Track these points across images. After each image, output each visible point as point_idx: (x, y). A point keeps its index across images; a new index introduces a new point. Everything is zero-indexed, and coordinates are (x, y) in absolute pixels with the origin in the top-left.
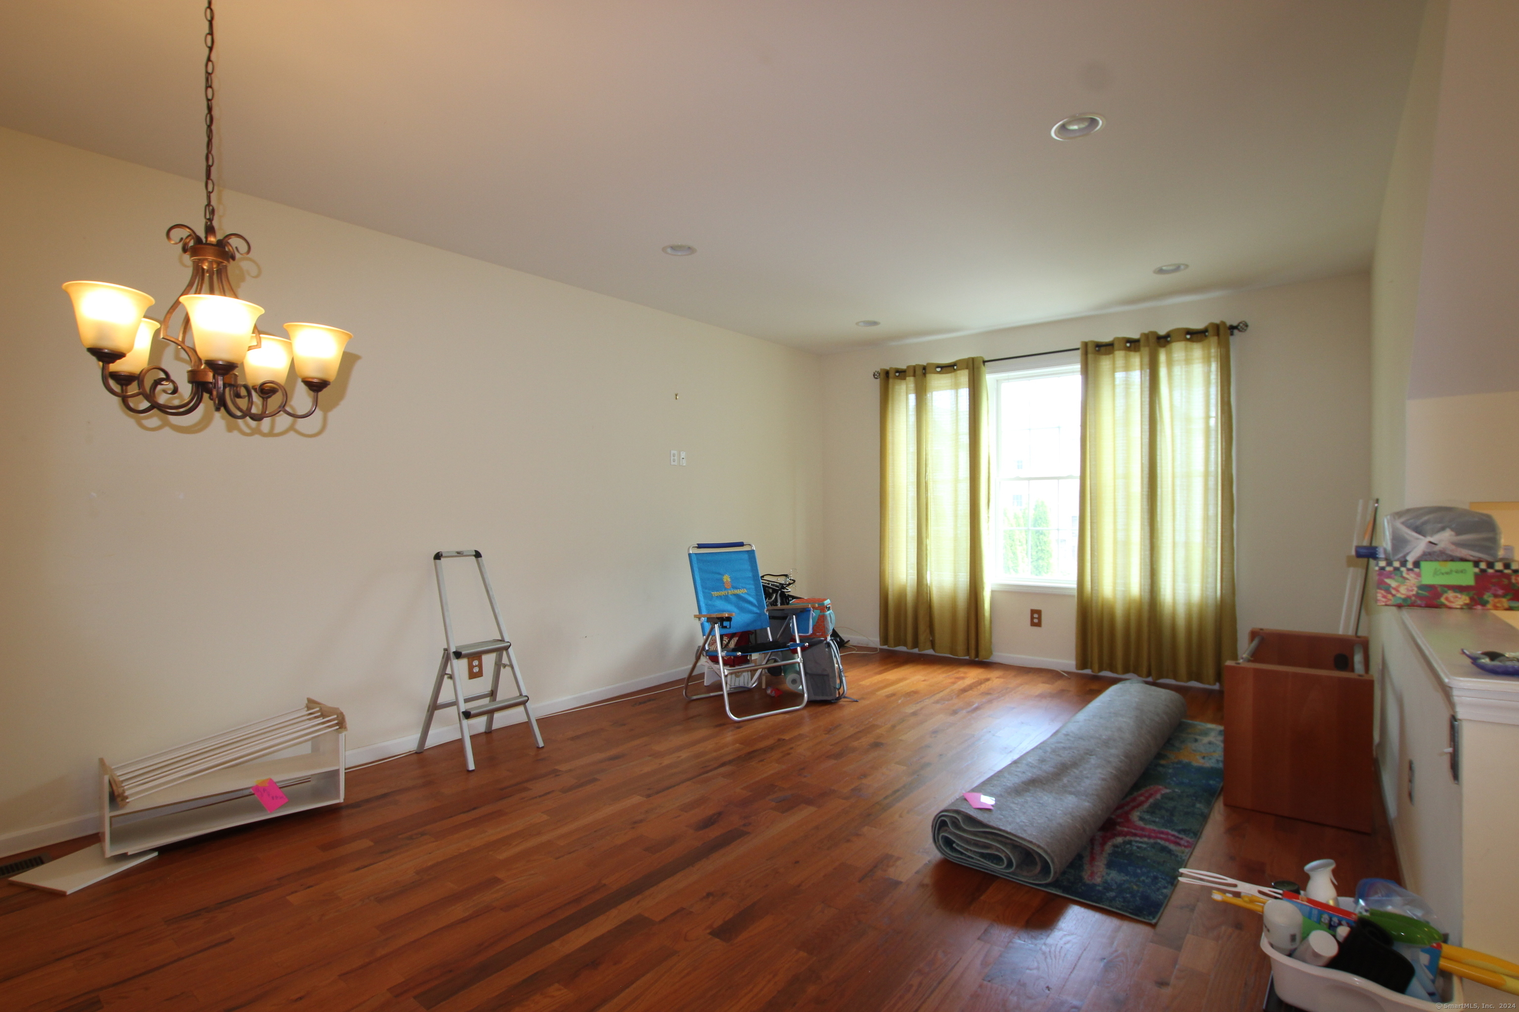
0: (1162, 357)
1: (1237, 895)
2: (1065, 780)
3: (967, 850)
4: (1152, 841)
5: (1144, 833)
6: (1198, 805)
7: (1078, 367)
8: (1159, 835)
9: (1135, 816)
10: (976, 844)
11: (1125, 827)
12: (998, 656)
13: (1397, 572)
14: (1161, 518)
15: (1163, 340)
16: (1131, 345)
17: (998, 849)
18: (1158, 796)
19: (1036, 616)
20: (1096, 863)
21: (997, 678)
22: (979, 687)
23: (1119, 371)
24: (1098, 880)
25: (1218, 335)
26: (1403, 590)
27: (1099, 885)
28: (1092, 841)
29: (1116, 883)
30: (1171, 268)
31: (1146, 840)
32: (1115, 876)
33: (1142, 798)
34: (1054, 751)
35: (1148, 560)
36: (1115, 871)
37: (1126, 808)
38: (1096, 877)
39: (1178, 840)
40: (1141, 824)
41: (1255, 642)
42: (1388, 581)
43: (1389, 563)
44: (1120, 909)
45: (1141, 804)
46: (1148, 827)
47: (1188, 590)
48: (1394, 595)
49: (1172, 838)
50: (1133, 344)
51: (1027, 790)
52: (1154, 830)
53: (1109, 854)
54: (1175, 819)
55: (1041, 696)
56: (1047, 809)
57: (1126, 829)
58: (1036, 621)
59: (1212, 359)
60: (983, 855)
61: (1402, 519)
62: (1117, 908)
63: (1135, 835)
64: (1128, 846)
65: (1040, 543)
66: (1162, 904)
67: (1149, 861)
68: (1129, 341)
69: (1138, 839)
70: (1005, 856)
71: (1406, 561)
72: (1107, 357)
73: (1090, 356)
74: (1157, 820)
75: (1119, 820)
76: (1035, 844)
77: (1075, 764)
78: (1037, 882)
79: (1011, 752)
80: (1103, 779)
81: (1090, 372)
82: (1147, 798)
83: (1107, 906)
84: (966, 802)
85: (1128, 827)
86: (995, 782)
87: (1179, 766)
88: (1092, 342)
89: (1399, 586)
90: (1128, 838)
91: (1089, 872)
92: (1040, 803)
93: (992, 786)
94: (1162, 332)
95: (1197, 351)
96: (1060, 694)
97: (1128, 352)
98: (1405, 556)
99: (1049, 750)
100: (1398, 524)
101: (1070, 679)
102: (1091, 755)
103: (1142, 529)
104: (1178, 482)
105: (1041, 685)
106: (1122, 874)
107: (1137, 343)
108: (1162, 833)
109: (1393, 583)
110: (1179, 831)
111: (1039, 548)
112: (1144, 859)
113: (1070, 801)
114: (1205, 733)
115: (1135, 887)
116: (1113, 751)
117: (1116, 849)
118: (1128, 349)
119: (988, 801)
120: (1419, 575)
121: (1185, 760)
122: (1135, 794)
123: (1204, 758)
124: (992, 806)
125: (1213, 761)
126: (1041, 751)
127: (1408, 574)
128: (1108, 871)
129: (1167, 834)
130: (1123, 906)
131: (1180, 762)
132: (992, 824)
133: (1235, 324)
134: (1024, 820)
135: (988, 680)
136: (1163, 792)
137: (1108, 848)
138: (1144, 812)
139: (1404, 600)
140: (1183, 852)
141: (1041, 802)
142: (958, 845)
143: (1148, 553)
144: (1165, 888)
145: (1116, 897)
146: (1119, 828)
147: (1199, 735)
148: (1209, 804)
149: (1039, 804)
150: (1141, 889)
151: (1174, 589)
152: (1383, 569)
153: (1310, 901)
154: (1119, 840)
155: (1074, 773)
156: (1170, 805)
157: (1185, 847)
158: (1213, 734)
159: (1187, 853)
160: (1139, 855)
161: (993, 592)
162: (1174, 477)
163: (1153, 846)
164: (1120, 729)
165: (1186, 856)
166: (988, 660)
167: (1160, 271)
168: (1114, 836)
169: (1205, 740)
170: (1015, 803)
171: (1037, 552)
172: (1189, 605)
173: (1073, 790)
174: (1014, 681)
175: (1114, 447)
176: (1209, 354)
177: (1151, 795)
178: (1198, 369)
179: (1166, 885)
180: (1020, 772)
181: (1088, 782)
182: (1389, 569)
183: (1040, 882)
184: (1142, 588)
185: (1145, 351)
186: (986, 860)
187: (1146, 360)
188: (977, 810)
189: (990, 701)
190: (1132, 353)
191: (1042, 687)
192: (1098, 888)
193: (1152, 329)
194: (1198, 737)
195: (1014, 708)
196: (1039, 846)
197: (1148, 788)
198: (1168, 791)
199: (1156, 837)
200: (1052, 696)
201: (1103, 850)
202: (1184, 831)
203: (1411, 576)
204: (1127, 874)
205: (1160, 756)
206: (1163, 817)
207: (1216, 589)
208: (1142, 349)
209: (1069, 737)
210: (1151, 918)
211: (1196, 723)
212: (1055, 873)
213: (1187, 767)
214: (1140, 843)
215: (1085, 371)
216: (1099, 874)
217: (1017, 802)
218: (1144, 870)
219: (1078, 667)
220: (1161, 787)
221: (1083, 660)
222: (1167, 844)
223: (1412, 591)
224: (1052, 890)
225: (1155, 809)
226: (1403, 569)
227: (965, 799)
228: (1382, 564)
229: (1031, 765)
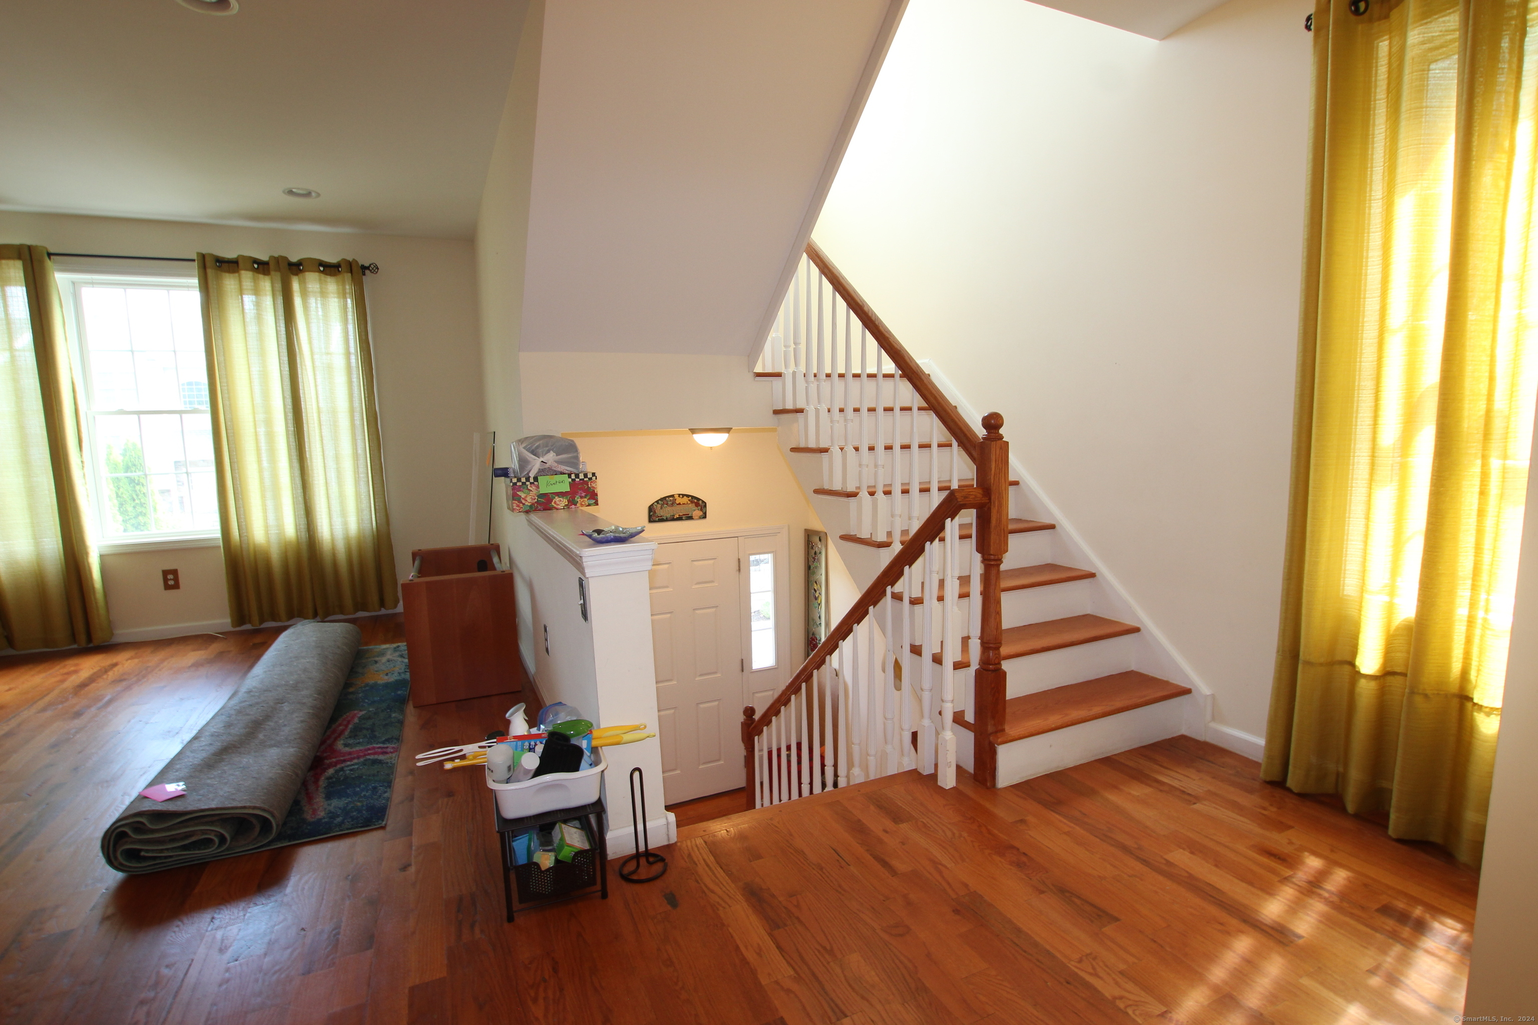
0: (296, 286)
1: (463, 757)
2: (261, 736)
3: (162, 851)
4: (362, 760)
5: (352, 756)
6: (394, 715)
7: (195, 281)
8: (366, 753)
9: (340, 745)
10: (173, 839)
11: (333, 758)
12: (122, 634)
13: (524, 486)
14: (311, 455)
15: (296, 268)
16: (258, 266)
17: (204, 832)
18: (356, 720)
19: (170, 577)
20: (315, 801)
21: (127, 660)
22: (105, 677)
23: (248, 294)
24: (321, 814)
25: (351, 272)
26: (529, 499)
27: (324, 818)
28: (304, 784)
29: (340, 808)
30: (301, 192)
31: (356, 761)
32: (337, 803)
33: (341, 728)
34: (239, 712)
35: (301, 499)
36: (335, 799)
37: (329, 742)
38: (319, 813)
39: (385, 750)
40: (347, 749)
41: (417, 563)
42: (519, 493)
43: (519, 480)
44: (350, 829)
45: (342, 732)
46: (354, 749)
47: (345, 524)
48: (524, 504)
49: (379, 750)
50: (261, 267)
51: (222, 760)
52: (361, 750)
53: (325, 787)
54: (377, 733)
55: (197, 665)
56: (251, 770)
57: (334, 760)
58: (171, 583)
59: (348, 296)
60: (184, 848)
61: (524, 445)
62: (348, 829)
63: (345, 761)
64: (341, 773)
65: (137, 495)
66: (387, 806)
67: (364, 777)
68: (256, 261)
69: (349, 763)
70: (216, 836)
71: (529, 477)
72: (232, 275)
73: (210, 272)
74: (361, 740)
75: (325, 755)
76: (250, 807)
77: (267, 717)
78: (256, 846)
79: (177, 733)
80: (302, 722)
81: (211, 290)
82: (347, 726)
83: (338, 831)
84: (147, 800)
85: (336, 758)
86: (178, 766)
87: (367, 688)
88: (212, 255)
89: (526, 497)
90: (339, 766)
91: (310, 812)
92: (240, 767)
93: (175, 772)
94: (294, 259)
95: (332, 285)
96: (220, 656)
97: (256, 275)
98: (528, 474)
99: (233, 712)
100: (521, 448)
101: (226, 639)
102: (282, 703)
103: (291, 467)
104: (324, 418)
105: (192, 653)
106: (344, 799)
107: (266, 266)
108: (369, 749)
109: (523, 495)
110: (383, 743)
111: (137, 501)
112: (360, 777)
113: (273, 753)
114: (382, 654)
115: (359, 804)
116: (305, 692)
117: (330, 780)
118: (256, 271)
119: (173, 788)
120: (538, 487)
121: (371, 682)
122: (334, 726)
123: (387, 674)
124: (183, 790)
125: (396, 674)
126: (224, 717)
127: (531, 487)
128: (329, 802)
129: (374, 748)
130: (353, 824)
131: (367, 685)
132: (190, 808)
133: (367, 265)
134: (229, 790)
135: (115, 665)
136: (359, 715)
137: (322, 782)
138: (347, 738)
139: (531, 506)
140: (391, 758)
141: (242, 766)
142: (147, 851)
143: (300, 491)
144: (385, 792)
145: (344, 820)
146: (327, 762)
147: (378, 657)
148: (402, 711)
149: (240, 769)
150: (365, 803)
151: (331, 525)
152: (515, 484)
153: (515, 737)
154: (331, 771)
155: (269, 726)
156: (369, 723)
157: (391, 753)
158: (389, 652)
159: (395, 757)
160: (353, 776)
161: (102, 557)
162: (319, 413)
163: (364, 764)
164: (305, 670)
165: (395, 760)
166: (108, 643)
167: (290, 192)
168: (325, 770)
169: (384, 659)
170: (211, 778)
171: (134, 507)
172: (347, 539)
173: (273, 742)
174: (153, 658)
175: (250, 379)
176: (344, 290)
177: (349, 722)
178: (334, 303)
179: (386, 790)
180: (206, 745)
181: (287, 729)
182: (518, 484)
183: (262, 844)
184: (298, 528)
185: (277, 276)
186: (190, 850)
187: (278, 286)
188: (166, 802)
189: (129, 688)
190: (261, 276)
191: (193, 656)
192: (323, 821)
193: (284, 254)
194: (377, 659)
195: (165, 687)
196: (254, 808)
197: (345, 716)
198: (363, 713)
199: (365, 755)
200: (210, 661)
201: (318, 787)
202: (388, 740)
203: (533, 488)
204: (348, 796)
205: (347, 685)
206: (365, 736)
207: (371, 521)
208: (273, 273)
209: (252, 693)
210: (380, 822)
211: (371, 647)
212: (277, 826)
213: (374, 687)
214: (352, 766)
215: (205, 287)
216: (321, 808)
217: (212, 776)
218: (362, 786)
219: (234, 625)
220: (356, 712)
221: (240, 615)
222: (376, 757)
223: (535, 499)
224: (277, 845)
225: (355, 733)
226: (528, 483)
227: (146, 797)
228: (515, 480)
229: (216, 734)
